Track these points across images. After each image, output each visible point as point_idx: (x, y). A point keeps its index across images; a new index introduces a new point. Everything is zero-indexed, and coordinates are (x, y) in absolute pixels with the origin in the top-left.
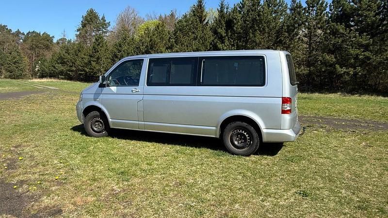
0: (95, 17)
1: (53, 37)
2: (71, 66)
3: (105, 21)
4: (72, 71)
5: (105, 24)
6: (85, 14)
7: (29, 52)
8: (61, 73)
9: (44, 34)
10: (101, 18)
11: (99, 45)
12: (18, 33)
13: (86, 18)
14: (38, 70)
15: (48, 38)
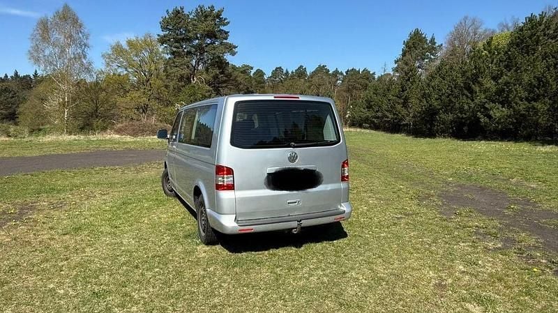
0: (420, 40)
1: (374, 73)
2: (377, 111)
3: (435, 43)
4: (378, 118)
5: (434, 49)
6: (406, 38)
7: (345, 94)
8: (366, 120)
9: (364, 70)
10: (429, 39)
11: (409, 80)
12: (336, 72)
13: (407, 44)
14: (349, 117)
15: (367, 75)
